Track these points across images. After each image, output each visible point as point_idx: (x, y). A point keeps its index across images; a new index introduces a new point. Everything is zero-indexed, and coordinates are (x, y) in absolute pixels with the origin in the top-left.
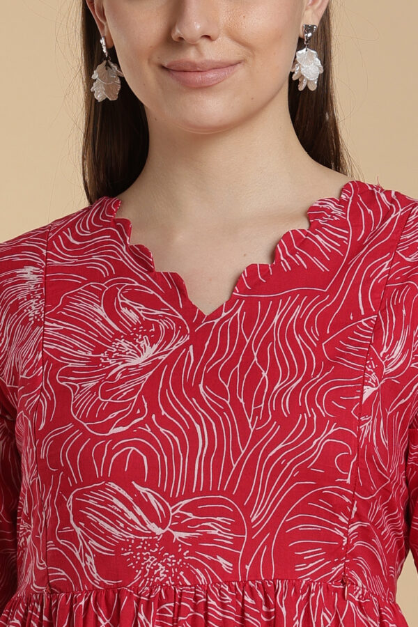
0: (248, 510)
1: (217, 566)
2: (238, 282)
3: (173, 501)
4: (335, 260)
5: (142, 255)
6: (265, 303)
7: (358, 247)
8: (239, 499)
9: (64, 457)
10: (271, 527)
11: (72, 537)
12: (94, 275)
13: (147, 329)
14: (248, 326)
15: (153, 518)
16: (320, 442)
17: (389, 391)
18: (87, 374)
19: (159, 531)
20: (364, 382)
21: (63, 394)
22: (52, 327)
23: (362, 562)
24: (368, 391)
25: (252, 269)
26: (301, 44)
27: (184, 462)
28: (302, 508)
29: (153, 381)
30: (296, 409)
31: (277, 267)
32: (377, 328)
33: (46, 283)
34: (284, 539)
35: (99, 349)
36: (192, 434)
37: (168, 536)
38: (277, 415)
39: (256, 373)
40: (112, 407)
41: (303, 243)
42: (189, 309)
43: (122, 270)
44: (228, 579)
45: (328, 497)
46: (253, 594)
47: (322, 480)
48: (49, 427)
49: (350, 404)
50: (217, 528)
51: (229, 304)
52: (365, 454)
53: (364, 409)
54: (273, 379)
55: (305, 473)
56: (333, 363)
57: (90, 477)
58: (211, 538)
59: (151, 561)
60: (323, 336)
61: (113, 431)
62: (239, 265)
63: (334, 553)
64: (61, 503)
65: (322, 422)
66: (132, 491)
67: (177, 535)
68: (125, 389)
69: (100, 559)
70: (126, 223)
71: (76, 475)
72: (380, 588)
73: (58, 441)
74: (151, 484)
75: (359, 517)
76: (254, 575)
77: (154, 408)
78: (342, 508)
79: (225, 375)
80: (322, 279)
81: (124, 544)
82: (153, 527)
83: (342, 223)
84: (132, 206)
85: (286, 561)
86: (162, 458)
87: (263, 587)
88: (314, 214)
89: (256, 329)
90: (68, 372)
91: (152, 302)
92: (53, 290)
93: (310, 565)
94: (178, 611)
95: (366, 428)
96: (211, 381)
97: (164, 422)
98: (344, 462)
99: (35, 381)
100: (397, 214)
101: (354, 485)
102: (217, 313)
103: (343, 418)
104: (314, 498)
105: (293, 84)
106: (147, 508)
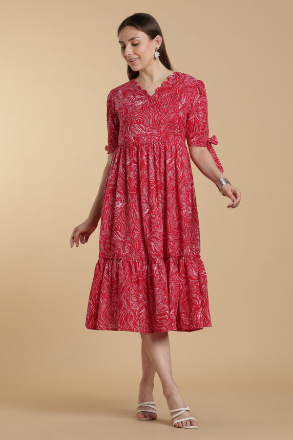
0: (160, 128)
1: (155, 138)
2: (156, 90)
3: (147, 127)
4: (173, 85)
5: (139, 87)
6: (161, 93)
7: (177, 83)
8: (158, 126)
9: (127, 120)
10: (164, 131)
11: (129, 134)
12: (131, 91)
13: (141, 99)
14: (158, 98)
15: (144, 130)
16: (172, 116)
17: (183, 107)
18: (130, 106)
19: (145, 132)
21: (127, 110)
22: (124, 99)
23: (180, 137)
24: (180, 107)
25: (158, 88)
26: (156, 51)
27: (148, 120)
28: (169, 128)
29: (142, 107)
30: (168, 111)
31: (163, 87)
32: (181, 97)
33: (123, 92)
34: (167, 133)
35: (133, 102)
36: (150, 116)
37: (146, 133)
38: (164, 112)
39: (160, 105)
40: (135, 111)
41: (167, 83)
42: (148, 96)
43: (136, 90)
44: (157, 140)
46: (161, 143)
47: (172, 123)
48: (125, 115)
49: (177, 110)
50: (155, 131)
51: (155, 94)
52: (180, 118)
54: (163, 106)
55: (170, 122)
57: (132, 123)
58: (154, 133)
59: (143, 138)
60: (171, 98)
61: (136, 115)
62: (156, 87)
63: (175, 135)
64: (127, 128)
65: (172, 113)
66: (140, 126)
67: (148, 133)
68: (138, 108)
69: (134, 138)
70: (136, 82)
71: (130, 123)
72: (183, 142)
73: (126, 117)
74: (143, 124)
75: (179, 129)
76: (162, 139)
77: (143, 111)
78: (176, 127)
80: (171, 89)
81: (138, 135)
82: (144, 132)
83: (174, 79)
85: (167, 137)
86: (145, 120)
87: (164, 142)
88: (169, 78)
89: (160, 98)
90: (127, 106)
91: (141, 95)
92: (124, 94)
93: (171, 137)
94: (149, 146)
95: (180, 114)
96: (153, 107)
97: (145, 113)
98: (176, 119)
99: (122, 108)
100: (183, 77)
101: (178, 124)
102: (153, 96)
103: (176, 112)
104: (172, 126)
106: (142, 128)
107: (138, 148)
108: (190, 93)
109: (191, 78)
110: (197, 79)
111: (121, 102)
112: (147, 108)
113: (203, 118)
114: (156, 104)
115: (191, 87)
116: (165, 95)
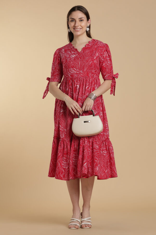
0: (84, 70)
1: (81, 75)
2: (82, 49)
3: (77, 69)
4: (91, 46)
5: (73, 47)
6: (85, 51)
7: (93, 45)
8: (83, 69)
9: (67, 66)
10: (86, 71)
11: (68, 73)
12: (69, 50)
13: (74, 54)
14: (83, 53)
16: (91, 63)
17: (97, 58)
18: (68, 58)
19: (76, 72)
20: (94, 57)
21: (66, 60)
22: (65, 54)
23: (95, 74)
24: (95, 58)
25: (84, 48)
26: (87, 27)
27: (78, 66)
28: (89, 69)
29: (75, 58)
30: (88, 60)
31: (86, 47)
32: (95, 52)
33: (65, 50)
34: (88, 72)
35: (70, 56)
36: (79, 63)
37: (77, 73)
38: (86, 61)
39: (84, 57)
40: (71, 61)
41: (88, 45)
42: (78, 52)
43: (72, 49)
45: (91, 68)
46: (84, 78)
47: (91, 66)
48: (65, 63)
49: (93, 59)
50: (81, 71)
51: (82, 51)
52: (95, 64)
53: (95, 60)
54: (86, 57)
55: (89, 66)
56: (91, 55)
57: (69, 67)
58: (81, 72)
59: (75, 75)
60: (90, 53)
61: (71, 63)
62: (82, 47)
63: (92, 73)
64: (67, 70)
65: (91, 61)
66: (73, 69)
67: (78, 72)
68: (72, 59)
69: (70, 75)
70: (72, 45)
71: (68, 67)
72: (97, 77)
73: (66, 64)
74: (75, 68)
75: (95, 70)
76: (85, 76)
77: (75, 61)
78: (93, 69)
79: (81, 57)
80: (90, 48)
81: (73, 74)
82: (75, 72)
83: (92, 43)
84: (73, 43)
85: (88, 74)
86: (76, 65)
87: (85, 77)
88: (89, 42)
89: (84, 53)
90: (67, 58)
91: (74, 51)
92: (65, 51)
93: (90, 75)
94: (78, 79)
95: (95, 62)
96: (80, 58)
97: (76, 62)
98: (93, 65)
99: (64, 59)
100: (97, 42)
101: (94, 67)
102: (80, 52)
103: (92, 61)
105: (86, 31)
106: (75, 70)
107: (72, 81)
108: (100, 50)
109: (101, 42)
110: (104, 43)
111: (63, 55)
112: (77, 58)
113: (110, 64)
114: (82, 56)
115: (101, 47)
116: (87, 51)
